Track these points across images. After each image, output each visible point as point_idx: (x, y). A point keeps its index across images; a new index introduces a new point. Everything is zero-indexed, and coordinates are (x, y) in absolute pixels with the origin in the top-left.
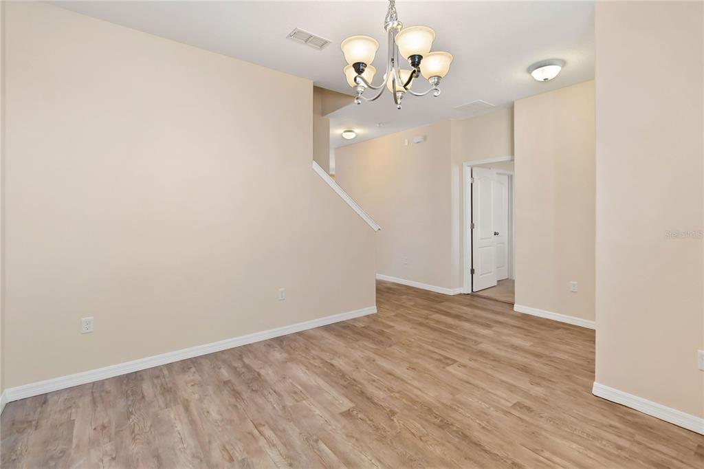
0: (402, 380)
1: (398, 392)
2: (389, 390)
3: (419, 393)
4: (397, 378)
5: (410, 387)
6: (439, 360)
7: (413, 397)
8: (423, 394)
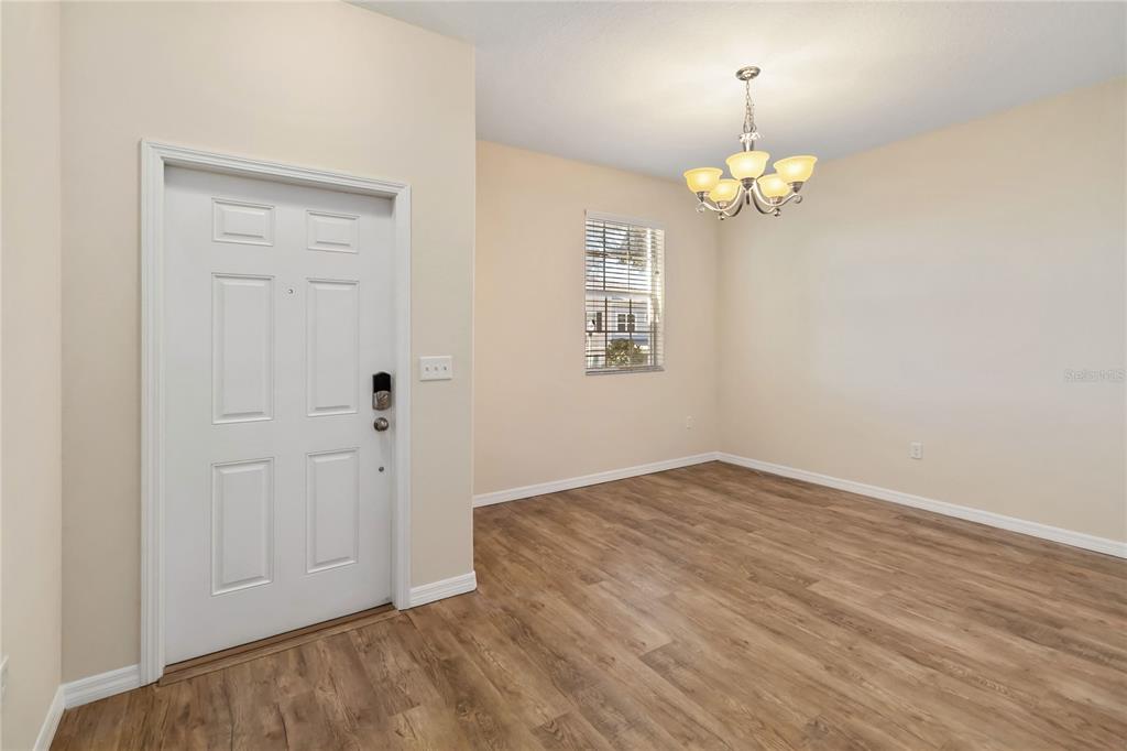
0: (752, 621)
1: (753, 602)
2: (769, 607)
3: (722, 600)
4: (762, 625)
5: (739, 609)
6: (680, 663)
7: (729, 595)
8: (717, 598)
